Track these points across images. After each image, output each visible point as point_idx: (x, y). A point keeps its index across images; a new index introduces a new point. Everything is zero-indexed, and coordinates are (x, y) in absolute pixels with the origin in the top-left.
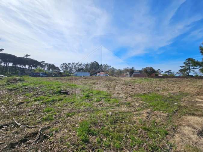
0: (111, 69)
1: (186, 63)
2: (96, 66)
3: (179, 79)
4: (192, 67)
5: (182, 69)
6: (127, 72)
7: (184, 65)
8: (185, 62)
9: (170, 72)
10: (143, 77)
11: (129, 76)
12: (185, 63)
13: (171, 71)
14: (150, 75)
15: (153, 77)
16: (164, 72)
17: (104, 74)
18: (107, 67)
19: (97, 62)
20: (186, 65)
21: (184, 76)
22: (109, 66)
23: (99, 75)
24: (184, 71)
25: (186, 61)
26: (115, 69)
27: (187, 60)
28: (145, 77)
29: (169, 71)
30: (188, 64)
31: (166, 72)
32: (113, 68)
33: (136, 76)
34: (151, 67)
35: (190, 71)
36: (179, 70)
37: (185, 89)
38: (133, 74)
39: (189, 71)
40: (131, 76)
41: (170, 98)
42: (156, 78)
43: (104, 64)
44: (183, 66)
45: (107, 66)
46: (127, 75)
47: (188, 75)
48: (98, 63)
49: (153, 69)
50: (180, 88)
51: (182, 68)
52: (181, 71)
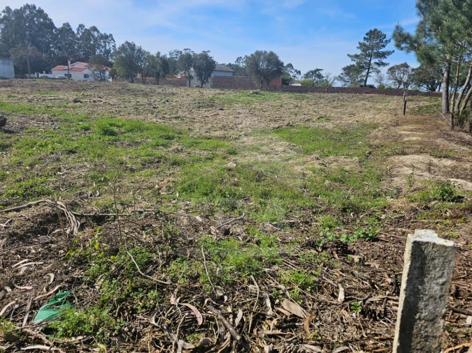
0: (123, 48)
1: (365, 45)
2: (40, 29)
3: (345, 96)
4: (377, 60)
5: (351, 66)
6: (187, 69)
7: (359, 52)
8: (362, 41)
9: (320, 76)
10: (246, 88)
11: (196, 82)
12: (362, 46)
13: (321, 72)
14: (268, 81)
15: (274, 89)
16: (303, 74)
17: (87, 72)
18: (96, 40)
19: (41, 11)
20: (363, 50)
21: (353, 86)
22: (107, 38)
23: (62, 74)
24: (355, 70)
25: (365, 38)
26: (140, 50)
27: (367, 34)
28: (253, 87)
29: (316, 73)
30: (368, 48)
31: (307, 75)
32: (132, 46)
33: (221, 84)
34: (272, 54)
35: (371, 70)
36: (345, 69)
37: (367, 117)
38: (212, 75)
39: (368, 73)
40: (203, 83)
41: (343, 133)
42: (284, 91)
43: (81, 26)
44: (357, 56)
45: (96, 34)
46: (190, 77)
47: (363, 84)
48: (45, 17)
49: (276, 58)
50: (354, 115)
51: (354, 63)
52: (348, 70)
